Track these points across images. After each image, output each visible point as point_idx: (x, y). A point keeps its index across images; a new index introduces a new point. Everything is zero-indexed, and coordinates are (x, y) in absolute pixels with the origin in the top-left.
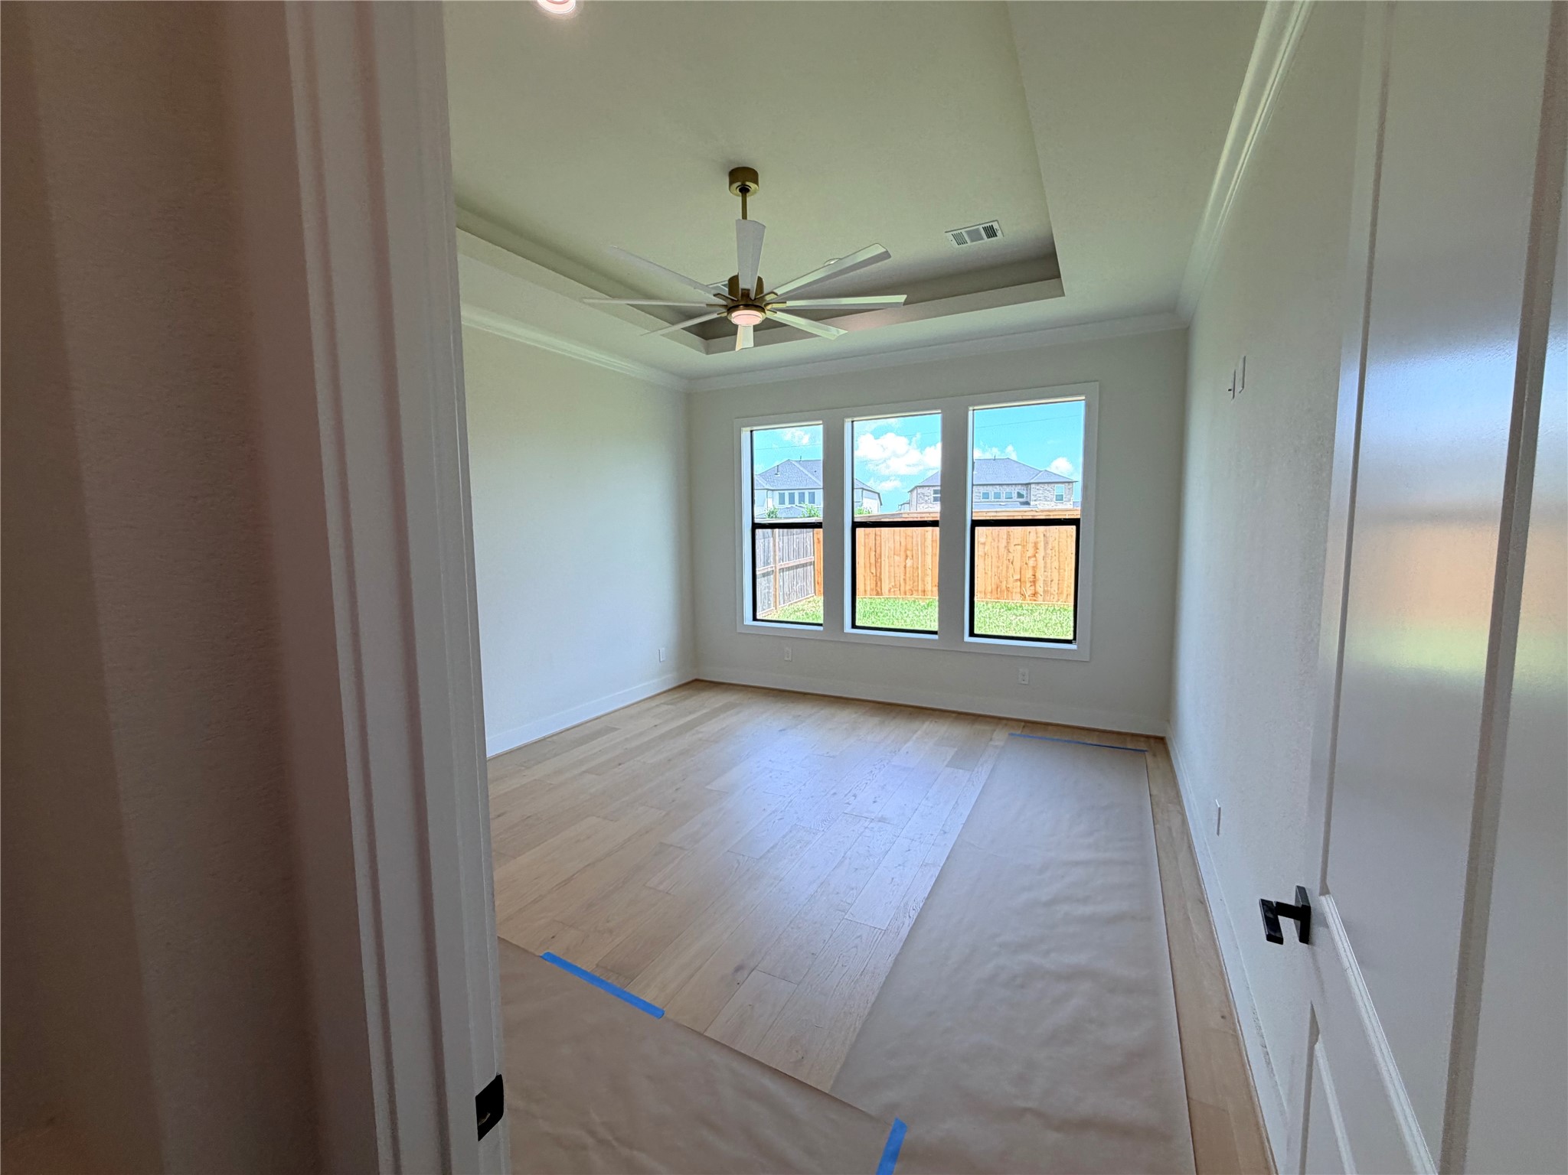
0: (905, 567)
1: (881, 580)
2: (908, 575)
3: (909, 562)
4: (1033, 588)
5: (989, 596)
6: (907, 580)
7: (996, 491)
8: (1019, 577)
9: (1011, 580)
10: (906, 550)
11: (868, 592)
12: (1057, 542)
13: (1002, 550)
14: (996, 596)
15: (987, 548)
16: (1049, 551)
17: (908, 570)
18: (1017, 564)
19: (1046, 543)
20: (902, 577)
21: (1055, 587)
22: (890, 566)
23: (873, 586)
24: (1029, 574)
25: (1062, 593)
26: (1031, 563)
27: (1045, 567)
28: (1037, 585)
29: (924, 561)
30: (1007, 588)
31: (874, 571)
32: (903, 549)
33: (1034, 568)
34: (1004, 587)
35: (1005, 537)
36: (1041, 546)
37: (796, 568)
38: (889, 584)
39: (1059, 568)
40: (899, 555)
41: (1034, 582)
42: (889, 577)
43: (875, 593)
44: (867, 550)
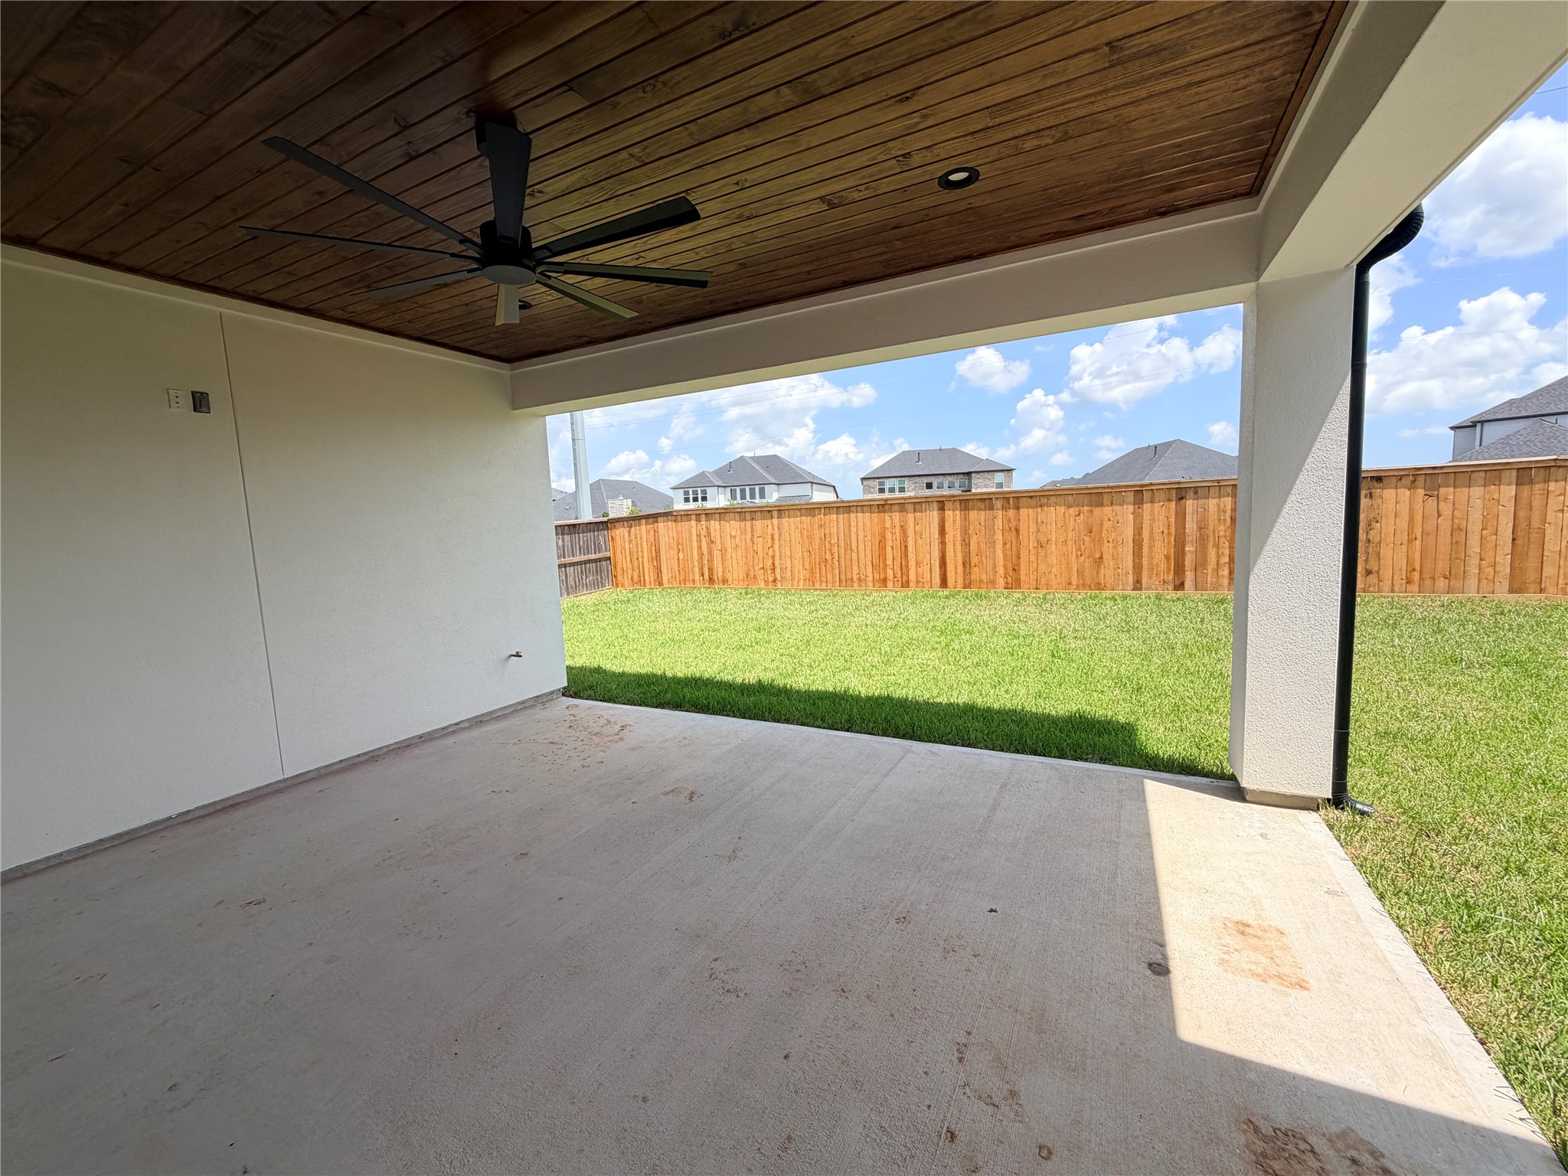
0: (678, 560)
1: (661, 573)
2: (681, 566)
3: (681, 555)
4: (773, 575)
5: (741, 583)
6: (681, 571)
7: (938, 480)
8: (762, 566)
9: (757, 568)
10: (678, 544)
11: (652, 583)
12: (787, 533)
13: (749, 543)
14: (747, 583)
15: (737, 540)
16: (783, 542)
17: (681, 562)
18: (760, 554)
19: (780, 535)
20: (677, 569)
21: (789, 574)
22: (667, 559)
23: (656, 577)
24: (769, 563)
25: (794, 579)
26: (770, 553)
27: (780, 556)
28: (776, 574)
29: (692, 554)
30: (755, 576)
31: (655, 564)
32: (675, 543)
33: (773, 557)
34: (752, 576)
35: (750, 530)
36: (776, 537)
37: (600, 561)
38: (668, 574)
39: (791, 557)
40: (673, 549)
41: (774, 569)
42: (667, 569)
43: (657, 583)
44: (649, 545)
